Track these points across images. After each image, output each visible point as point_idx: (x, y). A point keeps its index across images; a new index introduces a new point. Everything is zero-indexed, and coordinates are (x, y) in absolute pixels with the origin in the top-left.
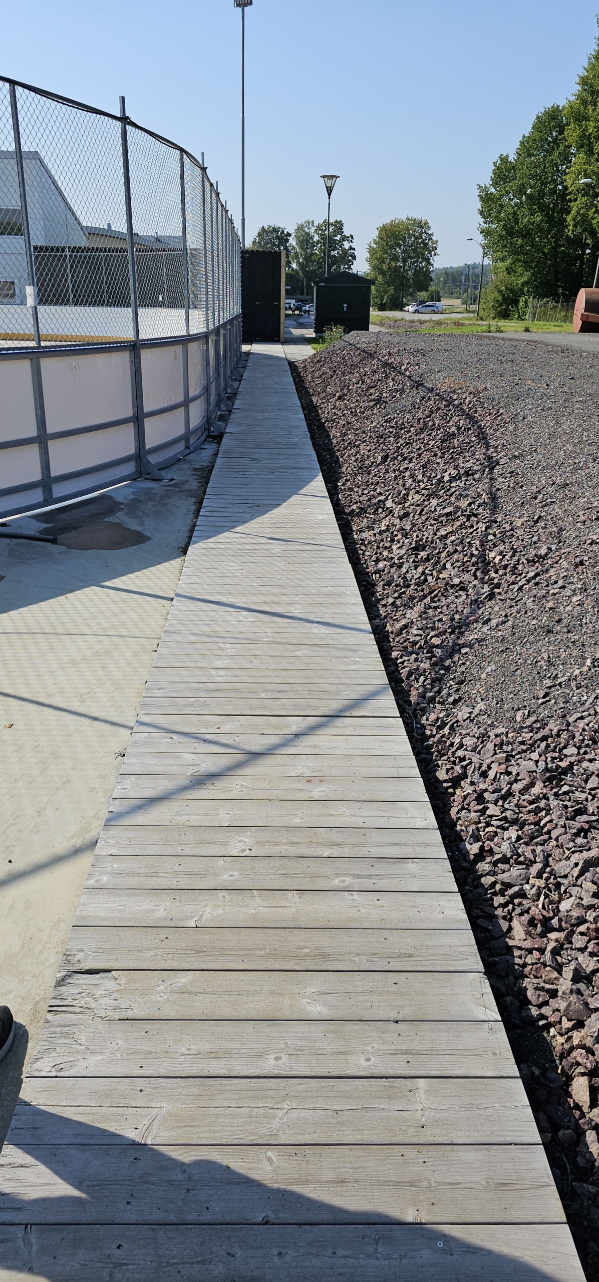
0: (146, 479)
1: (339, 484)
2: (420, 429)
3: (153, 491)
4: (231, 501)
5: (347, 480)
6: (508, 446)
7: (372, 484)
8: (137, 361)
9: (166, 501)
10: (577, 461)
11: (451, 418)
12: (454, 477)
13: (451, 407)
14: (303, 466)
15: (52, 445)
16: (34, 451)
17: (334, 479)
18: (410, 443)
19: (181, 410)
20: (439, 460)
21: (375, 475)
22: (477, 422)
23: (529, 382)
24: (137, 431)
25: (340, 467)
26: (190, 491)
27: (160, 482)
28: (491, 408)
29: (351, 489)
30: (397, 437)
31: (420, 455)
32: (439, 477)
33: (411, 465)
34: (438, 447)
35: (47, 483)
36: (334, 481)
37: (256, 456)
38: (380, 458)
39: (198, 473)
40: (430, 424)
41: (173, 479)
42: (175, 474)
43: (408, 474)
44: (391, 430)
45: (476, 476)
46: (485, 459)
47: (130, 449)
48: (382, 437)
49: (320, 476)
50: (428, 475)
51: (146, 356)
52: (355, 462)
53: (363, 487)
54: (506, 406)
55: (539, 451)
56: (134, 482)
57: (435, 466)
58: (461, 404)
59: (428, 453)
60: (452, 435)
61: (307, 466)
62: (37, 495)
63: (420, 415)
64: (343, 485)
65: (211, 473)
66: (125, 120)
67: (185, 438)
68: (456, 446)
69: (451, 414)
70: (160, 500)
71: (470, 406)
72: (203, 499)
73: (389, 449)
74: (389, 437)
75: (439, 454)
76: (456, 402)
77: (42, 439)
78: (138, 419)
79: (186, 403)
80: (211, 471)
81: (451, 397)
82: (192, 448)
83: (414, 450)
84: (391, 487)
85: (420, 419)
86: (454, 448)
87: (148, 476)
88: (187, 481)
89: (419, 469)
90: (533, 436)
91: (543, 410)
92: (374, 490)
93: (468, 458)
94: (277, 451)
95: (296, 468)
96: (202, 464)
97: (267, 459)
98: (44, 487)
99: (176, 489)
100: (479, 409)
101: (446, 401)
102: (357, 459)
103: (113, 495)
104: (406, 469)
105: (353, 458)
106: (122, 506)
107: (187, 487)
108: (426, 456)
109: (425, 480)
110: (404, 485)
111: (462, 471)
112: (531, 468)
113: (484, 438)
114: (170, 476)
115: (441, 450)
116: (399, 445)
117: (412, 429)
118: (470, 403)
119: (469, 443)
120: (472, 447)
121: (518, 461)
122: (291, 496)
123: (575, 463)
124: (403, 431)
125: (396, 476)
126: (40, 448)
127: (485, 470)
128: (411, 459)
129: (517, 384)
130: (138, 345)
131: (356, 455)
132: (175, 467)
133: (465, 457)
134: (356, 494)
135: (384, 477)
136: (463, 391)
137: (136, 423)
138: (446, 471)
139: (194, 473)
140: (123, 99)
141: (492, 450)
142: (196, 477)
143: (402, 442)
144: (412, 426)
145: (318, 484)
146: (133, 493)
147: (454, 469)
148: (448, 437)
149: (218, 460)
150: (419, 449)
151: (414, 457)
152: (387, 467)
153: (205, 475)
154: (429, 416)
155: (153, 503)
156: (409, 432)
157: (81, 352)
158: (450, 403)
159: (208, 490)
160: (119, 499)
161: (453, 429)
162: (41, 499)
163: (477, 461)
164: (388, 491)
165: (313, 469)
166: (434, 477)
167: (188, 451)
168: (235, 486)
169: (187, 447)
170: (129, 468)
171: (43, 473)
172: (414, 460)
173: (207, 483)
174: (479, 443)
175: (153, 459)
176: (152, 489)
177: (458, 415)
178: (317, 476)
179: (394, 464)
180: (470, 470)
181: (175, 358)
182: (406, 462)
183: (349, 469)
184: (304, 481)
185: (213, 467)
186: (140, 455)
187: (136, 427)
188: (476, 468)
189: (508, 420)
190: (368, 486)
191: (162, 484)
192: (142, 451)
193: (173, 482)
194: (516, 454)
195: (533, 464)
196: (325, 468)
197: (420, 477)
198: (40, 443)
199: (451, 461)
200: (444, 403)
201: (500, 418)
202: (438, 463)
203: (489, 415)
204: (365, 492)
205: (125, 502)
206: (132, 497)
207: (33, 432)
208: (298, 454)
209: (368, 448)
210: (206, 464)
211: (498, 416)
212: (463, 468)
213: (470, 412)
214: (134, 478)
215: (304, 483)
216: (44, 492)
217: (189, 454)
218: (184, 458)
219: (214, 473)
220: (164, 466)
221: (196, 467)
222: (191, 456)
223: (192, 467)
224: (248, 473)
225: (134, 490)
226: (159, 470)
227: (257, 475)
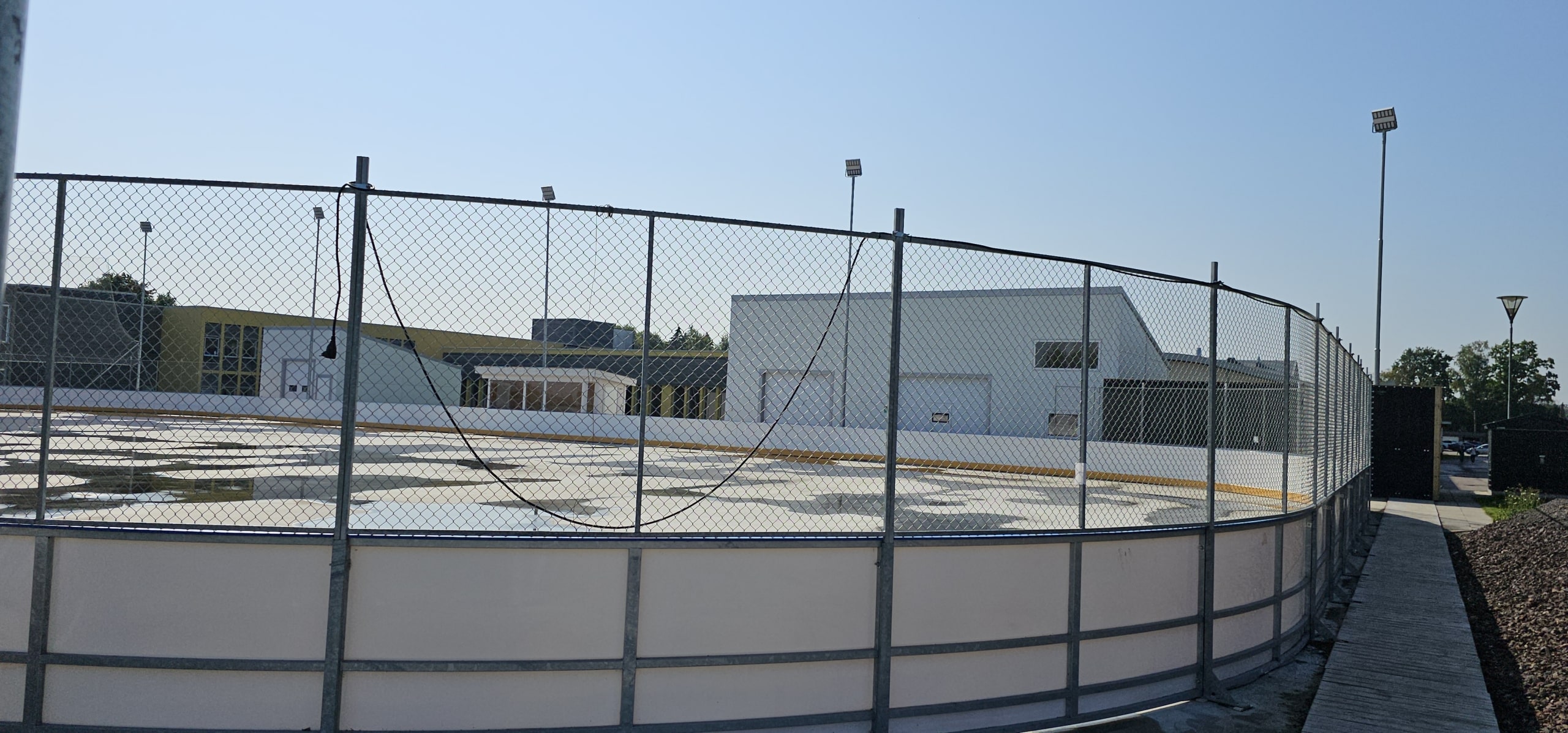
0: (1209, 701)
3: (1218, 723)
8: (1209, 547)
14: (1469, 717)
15: (1086, 648)
16: (1060, 652)
19: (1269, 611)
24: (1201, 636)
25: (1538, 726)
27: (1228, 709)
35: (1072, 692)
37: (1386, 688)
39: (1289, 703)
41: (1249, 708)
42: (1252, 700)
47: (1190, 657)
51: (1221, 540)
56: (1192, 702)
62: (1058, 709)
65: (1310, 705)
66: (1216, 285)
67: (1274, 645)
77: (1073, 638)
78: (1205, 619)
79: (1276, 600)
80: (1309, 702)
82: (1282, 661)
87: (1213, 698)
88: (1271, 714)
94: (1422, 684)
96: (1298, 687)
97: (1404, 695)
98: (1068, 699)
103: (1160, 720)
107: (1269, 724)
114: (1246, 702)
126: (1069, 649)
130: (1212, 528)
132: (1254, 688)
137: (1202, 624)
139: (1282, 701)
140: (1216, 264)
142: (1286, 709)
146: (1189, 722)
149: (1324, 687)
153: (1300, 706)
162: (1062, 714)
167: (1276, 664)
169: (1276, 659)
170: (1187, 683)
171: (1068, 681)
173: (1302, 722)
175: (1220, 674)
176: (1217, 718)
181: (1265, 542)
185: (1313, 696)
186: (1202, 668)
187: (1202, 629)
191: (1232, 712)
192: (1206, 663)
193: (1248, 713)
198: (1069, 643)
207: (1062, 629)
208: (1458, 695)
210: (1303, 689)
214: (1193, 696)
216: (1067, 705)
217: (1278, 668)
218: (1270, 674)
219: (1313, 706)
220: (1238, 684)
221: (1287, 691)
222: (1281, 671)
223: (1281, 692)
224: (1371, 716)
225: (1193, 717)
226: (1229, 689)
227: (1386, 721)
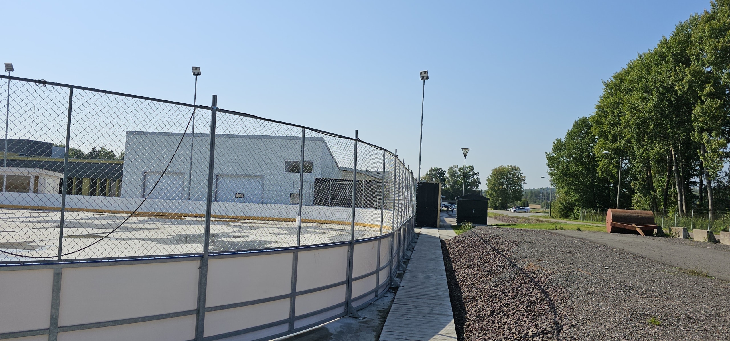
0: (350, 317)
1: (465, 326)
2: (514, 295)
3: (353, 326)
4: (396, 337)
5: (469, 325)
6: (568, 317)
7: (484, 330)
8: (351, 251)
9: (358, 334)
10: (613, 336)
11: (533, 290)
12: (535, 334)
13: (532, 283)
14: (443, 313)
15: (298, 299)
16: (287, 302)
17: (462, 322)
18: (508, 304)
19: (375, 276)
20: (525, 319)
21: (487, 324)
22: (548, 295)
23: (580, 270)
24: (347, 289)
25: (466, 313)
26: (374, 327)
27: (356, 319)
28: (557, 287)
29: (471, 332)
30: (501, 298)
31: (514, 314)
32: (525, 332)
33: (508, 320)
34: (525, 310)
35: (292, 320)
36: (462, 323)
37: (415, 304)
38: (489, 312)
39: (380, 314)
40: (520, 293)
41: (365, 318)
42: (366, 314)
43: (506, 326)
44: (496, 293)
45: (549, 335)
46: (554, 323)
47: (342, 299)
48: (491, 297)
49: (453, 320)
50: (519, 330)
51: (357, 248)
52: (475, 312)
53: (479, 331)
54: (566, 287)
55: (588, 323)
56: (343, 318)
57: (523, 323)
58: (539, 281)
59: (519, 313)
60: (533, 302)
61: (445, 313)
62: (285, 328)
63: (514, 285)
64: (467, 327)
65: (388, 314)
66: (357, 140)
67: (376, 291)
68: (536, 311)
69: (533, 288)
70: (356, 332)
71: (544, 284)
72: (380, 334)
73: (495, 307)
74: (496, 297)
75: (526, 315)
76: (536, 280)
77: (293, 295)
78: (349, 282)
79: (377, 272)
80: (388, 313)
81: (532, 276)
82: (379, 297)
83: (510, 309)
84: (496, 334)
85: (514, 287)
86: (535, 312)
87: (351, 315)
88: (373, 320)
89: (513, 325)
90: (583, 311)
91: (589, 293)
92: (486, 335)
93: (543, 321)
94: (428, 301)
95: (438, 314)
96: (383, 307)
97: (422, 306)
98: (290, 323)
99: (366, 325)
100: (549, 287)
101: (530, 278)
102: (476, 310)
103: (329, 327)
104: (506, 322)
105: (474, 309)
106: (332, 336)
107: (372, 324)
108: (518, 315)
109: (517, 333)
110: (504, 335)
111: (540, 331)
112: (583, 336)
113: (553, 308)
114: (363, 315)
115: (527, 312)
116: (501, 304)
117: (509, 294)
118: (544, 282)
119: (544, 310)
120: (546, 312)
121: (575, 329)
122: (433, 336)
124: (504, 295)
125: (499, 327)
126: (291, 300)
127: (554, 332)
128: (508, 315)
129: (573, 271)
130: (353, 243)
131: (475, 307)
132: (367, 309)
133: (542, 319)
134: (474, 336)
135: (492, 326)
136: (540, 272)
137: (348, 284)
138: (530, 329)
139: (378, 313)
140: (357, 131)
141: (558, 318)
142: (379, 317)
143: (503, 302)
144: (509, 292)
145: (451, 328)
146: (341, 327)
147: (535, 328)
148: (531, 303)
149: (394, 306)
150: (513, 309)
151: (510, 314)
152: (493, 319)
153: (384, 315)
154: (520, 287)
155: (351, 335)
156: (507, 296)
157: (321, 248)
158: (532, 280)
159: (384, 327)
160: (332, 331)
161: (534, 298)
162: (288, 330)
163: (549, 324)
164: (494, 337)
165: (448, 315)
166: (523, 332)
167: (376, 298)
168: (400, 326)
169: (376, 296)
170: (341, 310)
171: (290, 315)
172: (510, 317)
173: (385, 321)
174: (550, 311)
175: (354, 305)
176: (352, 324)
177: (537, 289)
178: (451, 321)
179: (498, 318)
180: (545, 330)
181: (373, 248)
182: (506, 317)
183: (471, 316)
184: (442, 325)
185: (390, 310)
186: (347, 303)
187: (347, 286)
188: (549, 329)
189: (567, 297)
190: (482, 331)
191: (358, 321)
192: (349, 300)
193: (365, 320)
194: (573, 323)
195: (585, 333)
196: (457, 313)
197: (514, 330)
198: (291, 298)
199: (533, 321)
200: (528, 279)
201: (562, 295)
202: (525, 321)
203: (556, 291)
204: (480, 335)
205: (335, 333)
206: (339, 329)
207: (288, 291)
208: (441, 304)
209: (483, 303)
210: (386, 308)
211: (562, 293)
212: (540, 328)
213: (544, 288)
214: (343, 316)
215: (442, 326)
216: (289, 326)
217: (377, 300)
218: (374, 303)
219: (389, 315)
220: (361, 309)
221: (380, 309)
222: (378, 301)
223: (378, 310)
224: (409, 316)
225: (342, 325)
226: (357, 311)
227: (415, 318)
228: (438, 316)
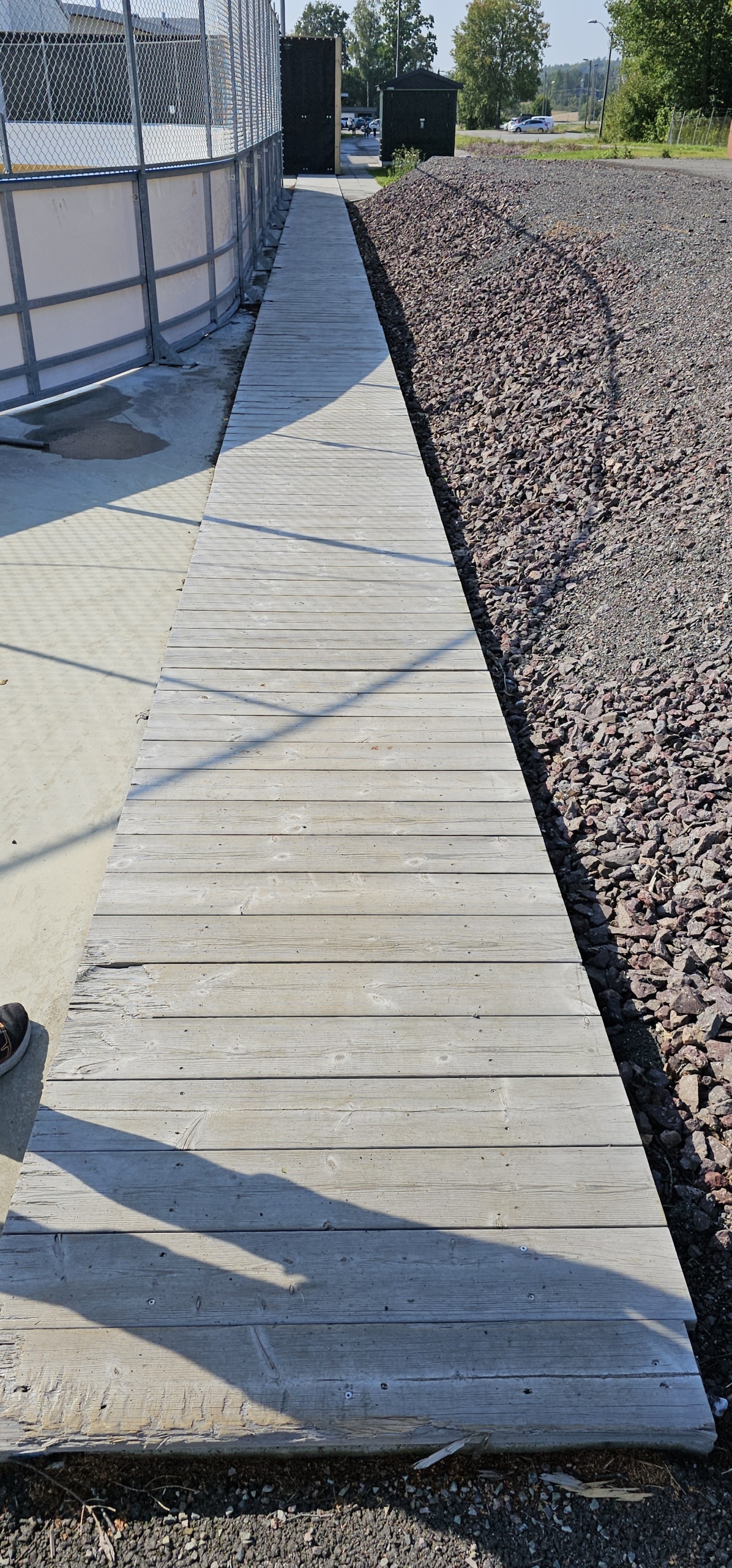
0: (161, 364)
1: (414, 370)
2: (521, 293)
3: (171, 381)
4: (272, 394)
5: (423, 366)
6: (636, 316)
7: (457, 370)
8: (143, 196)
9: (188, 394)
10: (725, 334)
11: (562, 277)
12: (564, 359)
13: (562, 262)
14: (367, 346)
15: (37, 317)
16: (11, 324)
17: (407, 363)
18: (506, 313)
19: (204, 269)
20: (544, 336)
21: (461, 358)
22: (595, 283)
23: (667, 227)
24: (146, 298)
25: (415, 347)
26: (219, 380)
27: (177, 369)
28: (615, 262)
29: (429, 378)
30: (490, 305)
31: (519, 329)
32: (544, 358)
33: (508, 343)
34: (544, 318)
35: (31, 369)
36: (407, 366)
37: (304, 333)
38: (467, 334)
39: (229, 356)
40: (534, 285)
41: (196, 365)
42: (198, 358)
43: (503, 355)
44: (482, 295)
45: (593, 357)
46: (604, 333)
47: (137, 322)
48: (470, 306)
49: (388, 362)
50: (531, 356)
51: (155, 188)
52: (435, 340)
53: (445, 374)
54: (636, 260)
55: (675, 320)
56: (146, 368)
57: (540, 344)
58: (575, 258)
59: (531, 326)
60: (562, 301)
61: (371, 346)
62: (20, 387)
63: (521, 274)
64: (419, 372)
65: (245, 356)
67: (211, 307)
68: (568, 316)
69: (562, 272)
70: (181, 392)
71: (588, 260)
72: (236, 391)
73: (479, 322)
74: (480, 305)
75: (545, 328)
76: (569, 256)
77: (22, 308)
78: (147, 280)
79: (210, 258)
80: (245, 354)
81: (562, 249)
82: (219, 322)
83: (512, 323)
84: (481, 374)
85: (521, 279)
86: (565, 319)
87: (163, 361)
88: (214, 368)
89: (519, 349)
90: (669, 300)
91: (683, 265)
92: (459, 379)
93: (582, 333)
94: (332, 326)
95: (356, 349)
96: (234, 343)
97: (319, 336)
98: (29, 375)
99: (201, 378)
100: (599, 265)
101: (556, 254)
102: (437, 336)
103: (118, 386)
104: (502, 348)
105: (432, 335)
106: (131, 402)
107: (214, 375)
108: (527, 331)
109: (526, 364)
110: (498, 371)
111: (574, 351)
112: (664, 344)
113: (604, 305)
114: (192, 361)
115: (548, 322)
116: (492, 316)
117: (510, 294)
118: (587, 257)
119: (585, 312)
120: (588, 317)
121: (648, 336)
122: (350, 387)
123: (723, 337)
124: (498, 297)
125: (488, 359)
126: (20, 320)
127: (604, 349)
128: (508, 335)
129: (650, 230)
130: (143, 173)
131: (435, 331)
132: (198, 348)
133: (578, 332)
134: (436, 384)
135: (473, 360)
136: (578, 239)
137: (145, 285)
138: (553, 351)
139: (222, 356)
141: (614, 321)
142: (226, 362)
143: (496, 311)
144: (510, 290)
145: (386, 370)
146: (145, 384)
147: (564, 348)
148: (558, 303)
149: (255, 338)
150: (519, 321)
151: (512, 332)
152: (476, 347)
153: (238, 358)
154: (533, 276)
155: (171, 397)
156: (506, 297)
157: (67, 182)
158: (561, 257)
159: (242, 378)
160: (127, 391)
161: (565, 292)
162: (25, 392)
163: (595, 336)
164: (477, 379)
165: (379, 350)
166: (538, 359)
167: (214, 326)
168: (277, 374)
169: (214, 321)
170: (139, 350)
171: (25, 356)
172: (512, 336)
173: (241, 369)
174: (597, 312)
175: (170, 337)
176: (168, 378)
177: (571, 273)
178: (384, 359)
179: (485, 343)
180: (585, 349)
181: (194, 193)
182: (502, 339)
183: (427, 349)
184: (368, 367)
185: (248, 348)
186: (152, 332)
187: (146, 289)
188: (592, 346)
189: (637, 279)
190: (451, 372)
191: (182, 371)
192: (154, 326)
193: (196, 369)
194: (646, 325)
195: (668, 339)
196: (395, 349)
197: (519, 360)
198: (19, 313)
199: (560, 337)
200: (553, 257)
201: (626, 276)
202: (543, 341)
203: (613, 272)
204: (448, 381)
205: (135, 396)
206: (143, 389)
207: (9, 298)
208: (360, 330)
209: (452, 321)
210: (239, 344)
211: (624, 274)
212: (576, 346)
213: (587, 269)
214: (145, 363)
215: (367, 369)
216: (28, 382)
217: (216, 330)
218: (211, 336)
219: (249, 355)
220: (184, 348)
221: (226, 348)
222: (219, 332)
223: (221, 348)
224: (294, 356)
225: (146, 380)
226: (179, 352)
227: (306, 358)
228: (355, 352)
